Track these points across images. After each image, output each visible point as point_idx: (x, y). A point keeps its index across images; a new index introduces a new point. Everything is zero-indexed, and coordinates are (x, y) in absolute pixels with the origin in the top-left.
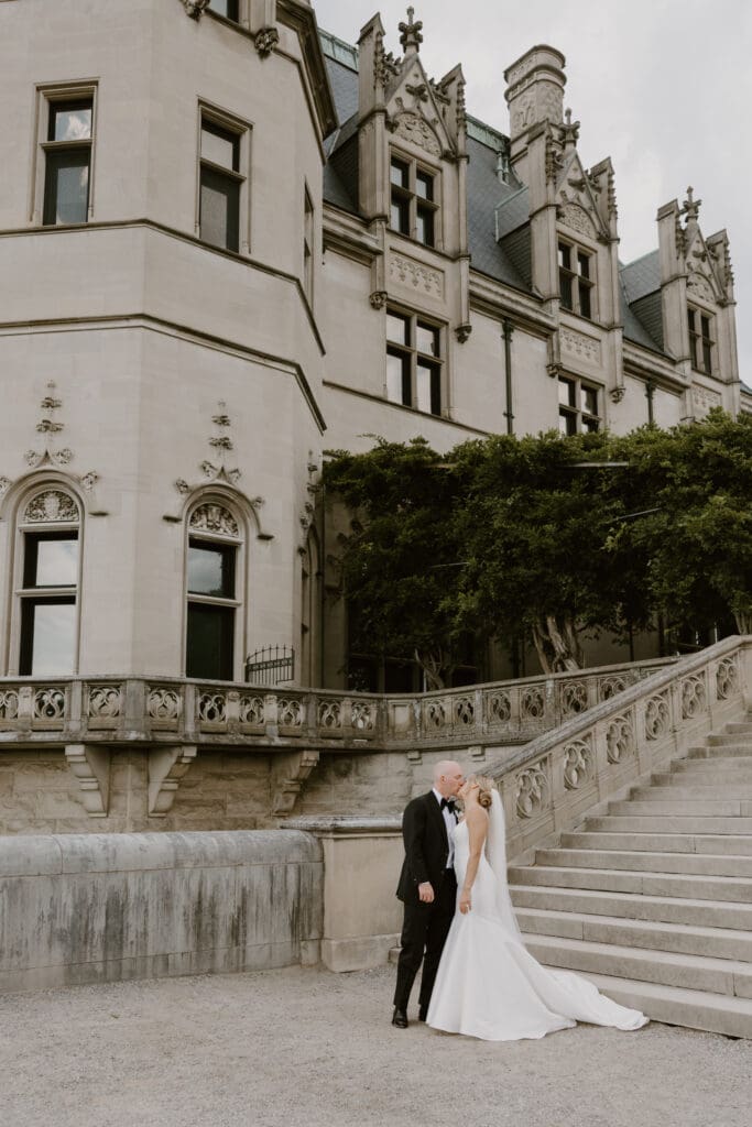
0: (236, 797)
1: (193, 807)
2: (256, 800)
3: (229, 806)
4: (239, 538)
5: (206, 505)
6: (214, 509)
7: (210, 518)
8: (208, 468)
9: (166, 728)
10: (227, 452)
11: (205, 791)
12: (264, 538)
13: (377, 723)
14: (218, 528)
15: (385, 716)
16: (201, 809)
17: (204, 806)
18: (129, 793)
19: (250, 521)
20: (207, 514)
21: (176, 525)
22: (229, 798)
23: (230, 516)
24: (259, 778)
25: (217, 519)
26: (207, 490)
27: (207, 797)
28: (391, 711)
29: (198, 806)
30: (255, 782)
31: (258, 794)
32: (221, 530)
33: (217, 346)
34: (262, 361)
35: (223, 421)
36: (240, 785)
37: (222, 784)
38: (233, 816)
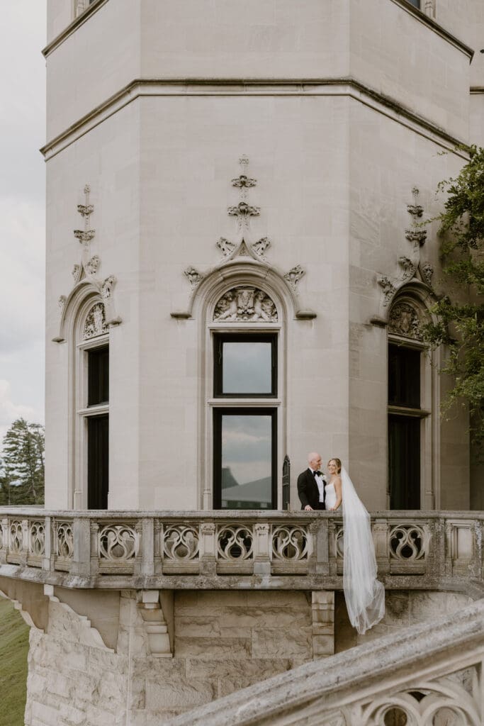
0: (263, 635)
1: (206, 646)
2: (291, 639)
3: (255, 646)
4: (277, 324)
5: (234, 291)
6: (245, 293)
7: (241, 304)
8: (224, 245)
9: (116, 571)
10: (252, 220)
11: (224, 628)
12: (304, 317)
13: (431, 551)
14: (250, 315)
15: (442, 541)
16: (216, 649)
17: (221, 646)
18: (131, 631)
19: (286, 299)
20: (237, 302)
21: (187, 322)
22: (255, 635)
23: (267, 297)
24: (296, 613)
25: (251, 304)
26: (227, 273)
27: (226, 635)
28: (450, 535)
29: (212, 645)
30: (288, 618)
31: (295, 632)
32: (255, 317)
33: (238, 90)
34: (300, 90)
35: (243, 183)
36: (269, 620)
37: (246, 620)
38: (260, 657)
